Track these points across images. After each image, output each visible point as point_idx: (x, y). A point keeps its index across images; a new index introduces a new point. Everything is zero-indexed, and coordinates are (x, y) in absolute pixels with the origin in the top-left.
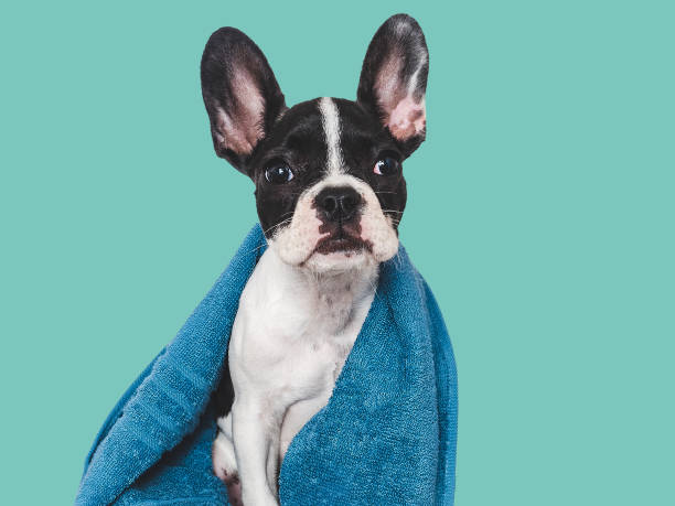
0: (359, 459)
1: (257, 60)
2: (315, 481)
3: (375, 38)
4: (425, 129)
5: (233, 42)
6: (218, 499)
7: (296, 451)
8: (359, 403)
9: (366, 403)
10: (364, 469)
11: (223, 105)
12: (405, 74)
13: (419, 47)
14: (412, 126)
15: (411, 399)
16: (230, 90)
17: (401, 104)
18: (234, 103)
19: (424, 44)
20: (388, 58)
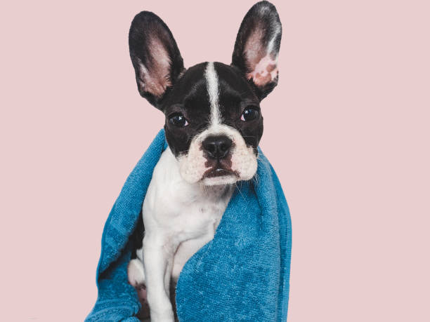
0: (232, 281)
1: (166, 33)
2: (201, 293)
3: (245, 18)
4: (277, 77)
5: (149, 21)
6: (131, 299)
7: (188, 272)
8: (231, 244)
9: (236, 244)
10: (234, 286)
11: (144, 62)
12: (265, 41)
13: (275, 22)
14: (269, 75)
15: (266, 242)
16: (148, 52)
17: (262, 60)
18: (151, 61)
19: (278, 20)
20: (254, 30)
